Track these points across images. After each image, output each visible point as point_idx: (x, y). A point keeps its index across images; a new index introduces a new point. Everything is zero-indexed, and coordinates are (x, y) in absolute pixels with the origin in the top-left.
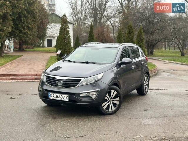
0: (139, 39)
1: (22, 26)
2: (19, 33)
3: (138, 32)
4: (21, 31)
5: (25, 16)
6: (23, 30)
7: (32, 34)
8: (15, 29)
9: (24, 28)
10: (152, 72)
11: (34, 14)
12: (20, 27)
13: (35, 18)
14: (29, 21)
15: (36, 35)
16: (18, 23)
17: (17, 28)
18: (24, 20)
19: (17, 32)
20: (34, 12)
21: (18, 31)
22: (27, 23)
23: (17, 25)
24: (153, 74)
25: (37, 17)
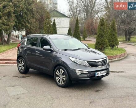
0: (112, 30)
1: (24, 21)
2: (22, 26)
3: (112, 24)
4: (23, 25)
5: (26, 14)
6: (24, 24)
7: (35, 26)
8: (18, 23)
9: (25, 23)
10: (120, 56)
11: (32, 11)
12: (22, 22)
13: (33, 14)
14: (29, 17)
15: (38, 27)
16: (20, 19)
17: (20, 23)
18: (25, 16)
19: (20, 25)
20: (33, 10)
22: (27, 18)
23: (20, 20)
24: (122, 58)
25: (35, 14)
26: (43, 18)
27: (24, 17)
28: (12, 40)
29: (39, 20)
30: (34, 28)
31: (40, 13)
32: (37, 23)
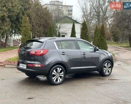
0: (101, 34)
12: (19, 26)
15: (42, 32)
16: (17, 23)
20: (30, 15)
21: (18, 29)
26: (47, 24)
27: (21, 22)
28: (13, 44)
29: (43, 25)
30: (38, 33)
31: (44, 18)
32: (42, 28)
